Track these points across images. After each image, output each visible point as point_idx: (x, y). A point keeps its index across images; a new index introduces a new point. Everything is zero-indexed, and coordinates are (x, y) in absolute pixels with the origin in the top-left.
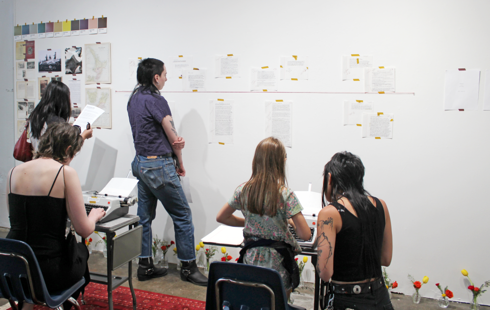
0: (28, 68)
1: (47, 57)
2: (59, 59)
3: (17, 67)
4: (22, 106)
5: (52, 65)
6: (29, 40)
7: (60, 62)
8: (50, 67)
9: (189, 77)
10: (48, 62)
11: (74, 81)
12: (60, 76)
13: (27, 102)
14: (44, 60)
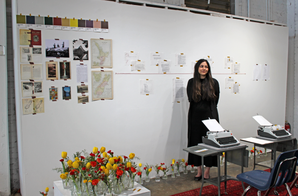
0: (33, 53)
1: (55, 46)
2: (67, 47)
3: (21, 52)
4: (27, 86)
5: (61, 52)
6: (34, 29)
7: (68, 50)
8: (58, 53)
9: (162, 65)
10: (56, 50)
11: (82, 65)
12: (68, 61)
13: (33, 82)
14: (51, 47)
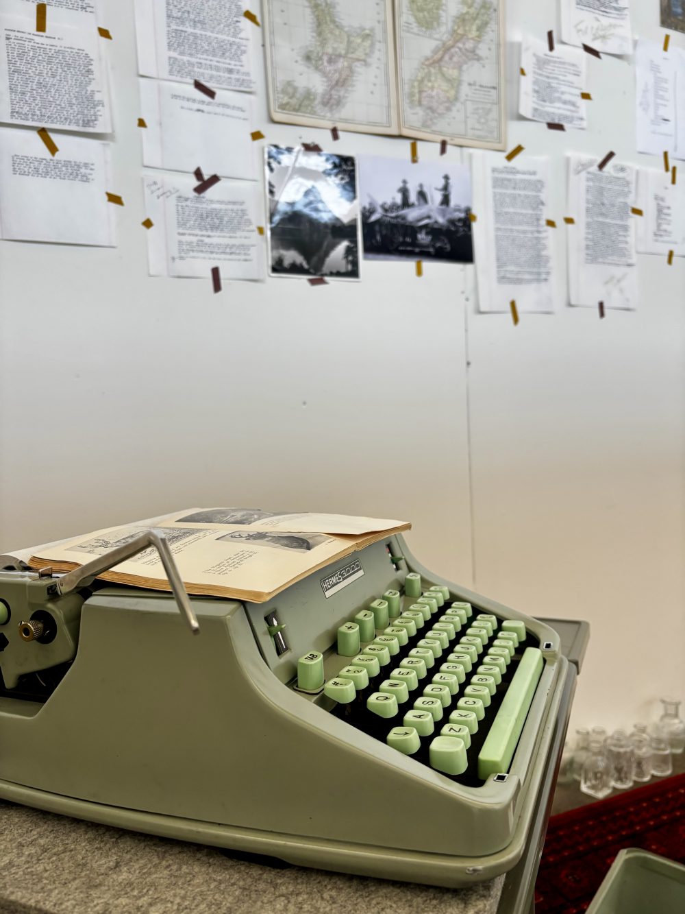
1: (404, 192)
2: (463, 205)
5: (434, 231)
7: (467, 220)
8: (423, 238)
10: (412, 215)
14: (389, 202)
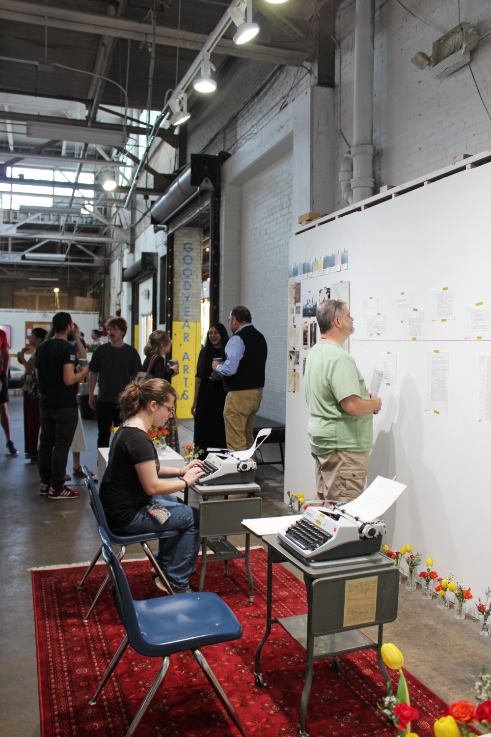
0: (296, 313)
3: (290, 312)
4: (292, 355)
6: (298, 282)
9: (409, 321)
13: (295, 351)
